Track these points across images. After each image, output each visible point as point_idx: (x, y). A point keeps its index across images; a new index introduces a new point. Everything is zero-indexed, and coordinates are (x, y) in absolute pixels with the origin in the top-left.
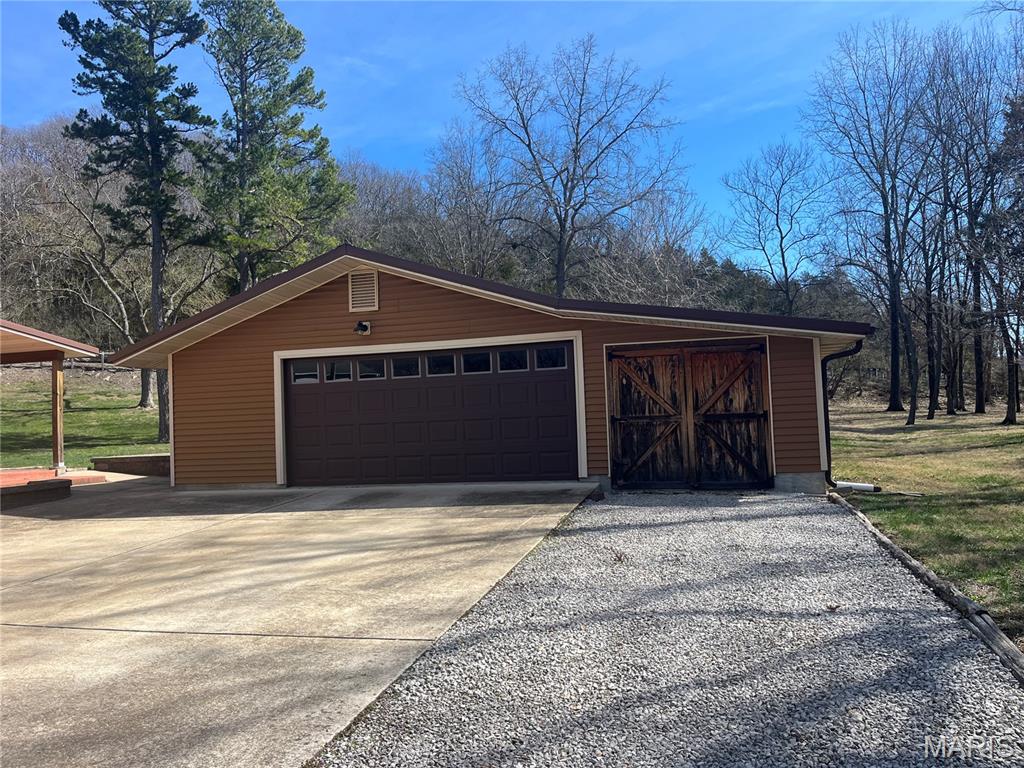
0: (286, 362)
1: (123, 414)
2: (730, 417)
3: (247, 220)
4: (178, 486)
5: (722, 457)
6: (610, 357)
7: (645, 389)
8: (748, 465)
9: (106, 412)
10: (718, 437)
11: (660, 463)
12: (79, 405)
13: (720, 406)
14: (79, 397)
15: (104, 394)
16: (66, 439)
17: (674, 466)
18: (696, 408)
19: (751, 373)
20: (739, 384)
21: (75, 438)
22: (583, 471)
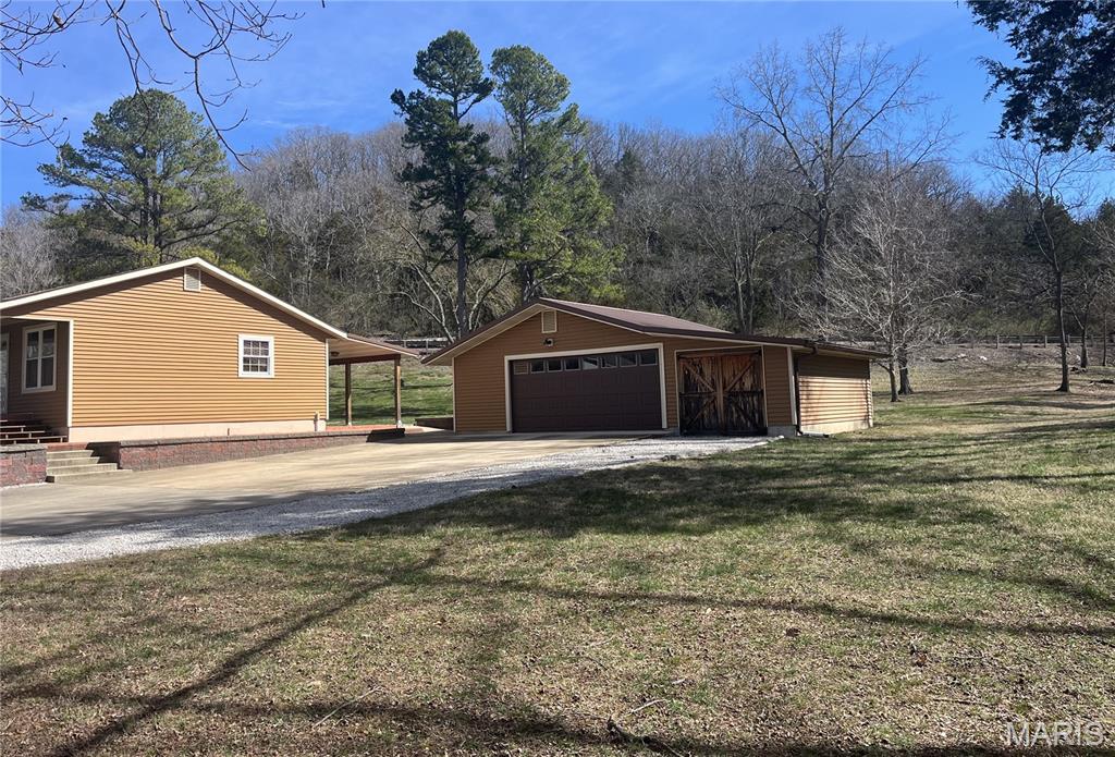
0: (511, 362)
1: (441, 391)
2: (743, 393)
3: (525, 238)
4: (456, 434)
5: (739, 416)
6: (679, 358)
7: (697, 377)
8: (753, 422)
9: (428, 390)
10: (736, 405)
11: (706, 421)
12: (410, 383)
13: (737, 386)
14: (410, 377)
15: (428, 374)
16: (402, 410)
17: (713, 421)
18: (724, 388)
19: (755, 368)
20: (747, 374)
21: (408, 409)
22: (665, 425)
